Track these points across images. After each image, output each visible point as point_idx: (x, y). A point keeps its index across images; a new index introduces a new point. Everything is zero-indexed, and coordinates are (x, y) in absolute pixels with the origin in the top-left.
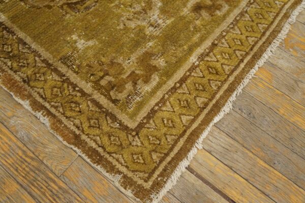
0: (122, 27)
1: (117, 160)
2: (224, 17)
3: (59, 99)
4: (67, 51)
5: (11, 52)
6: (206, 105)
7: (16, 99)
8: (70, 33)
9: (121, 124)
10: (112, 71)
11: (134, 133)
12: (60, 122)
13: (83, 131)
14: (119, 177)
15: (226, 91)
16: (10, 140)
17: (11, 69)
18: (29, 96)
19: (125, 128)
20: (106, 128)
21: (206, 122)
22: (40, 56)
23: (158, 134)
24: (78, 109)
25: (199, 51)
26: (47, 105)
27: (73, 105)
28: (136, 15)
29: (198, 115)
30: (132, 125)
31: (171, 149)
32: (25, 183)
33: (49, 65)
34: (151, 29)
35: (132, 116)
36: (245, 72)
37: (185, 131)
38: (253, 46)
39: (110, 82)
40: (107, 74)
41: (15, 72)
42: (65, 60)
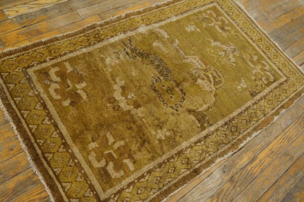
0: (234, 65)
1: (299, 88)
2: (228, 20)
3: (274, 102)
4: (248, 93)
5: (246, 120)
6: (275, 50)
7: (274, 121)
8: (236, 89)
10: (260, 77)
11: (288, 79)
16: (291, 128)
17: (257, 121)
18: (272, 115)
19: (286, 81)
21: (283, 53)
22: (250, 107)
23: (288, 71)
24: (278, 96)
26: (277, 108)
27: (276, 97)
28: (227, 56)
29: (280, 54)
30: (285, 78)
31: (294, 69)
33: (256, 103)
34: (235, 53)
35: (281, 77)
36: (260, 29)
37: (287, 61)
38: (247, 20)
39: (265, 79)
40: (261, 79)
41: (259, 120)
42: (253, 95)
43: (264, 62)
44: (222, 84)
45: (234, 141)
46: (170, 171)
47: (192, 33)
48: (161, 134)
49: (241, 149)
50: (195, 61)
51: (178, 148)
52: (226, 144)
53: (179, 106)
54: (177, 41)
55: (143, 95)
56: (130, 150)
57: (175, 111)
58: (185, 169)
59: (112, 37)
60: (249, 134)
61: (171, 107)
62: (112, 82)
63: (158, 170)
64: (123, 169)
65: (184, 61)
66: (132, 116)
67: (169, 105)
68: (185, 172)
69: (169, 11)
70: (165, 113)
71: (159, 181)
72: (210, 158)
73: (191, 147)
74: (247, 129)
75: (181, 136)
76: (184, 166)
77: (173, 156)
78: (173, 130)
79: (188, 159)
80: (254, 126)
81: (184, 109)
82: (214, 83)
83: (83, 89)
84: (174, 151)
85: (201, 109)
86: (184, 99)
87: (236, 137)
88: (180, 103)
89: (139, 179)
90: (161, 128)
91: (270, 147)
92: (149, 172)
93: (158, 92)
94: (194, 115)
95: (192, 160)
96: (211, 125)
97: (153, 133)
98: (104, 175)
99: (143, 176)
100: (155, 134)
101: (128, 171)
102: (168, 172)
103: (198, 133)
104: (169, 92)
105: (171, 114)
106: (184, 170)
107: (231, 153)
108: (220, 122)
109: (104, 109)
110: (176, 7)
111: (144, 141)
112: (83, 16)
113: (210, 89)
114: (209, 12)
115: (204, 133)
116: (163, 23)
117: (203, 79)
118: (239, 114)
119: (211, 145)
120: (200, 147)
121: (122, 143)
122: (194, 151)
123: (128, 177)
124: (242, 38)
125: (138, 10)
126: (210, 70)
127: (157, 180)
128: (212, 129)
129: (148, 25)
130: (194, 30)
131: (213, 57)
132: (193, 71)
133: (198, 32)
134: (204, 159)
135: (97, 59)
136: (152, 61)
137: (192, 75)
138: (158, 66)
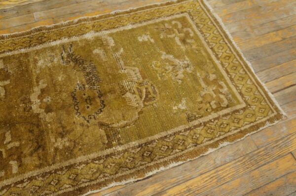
0: (180, 82)
1: (260, 119)
3: (215, 132)
4: (184, 116)
5: (168, 147)
6: (244, 71)
7: (206, 154)
8: (171, 109)
9: (242, 109)
10: (209, 100)
11: (249, 106)
12: (230, 136)
13: (240, 128)
14: (267, 123)
16: (229, 166)
17: (182, 150)
18: (207, 147)
19: (244, 109)
20: (241, 117)
21: (253, 76)
22: (180, 132)
23: (253, 97)
24: (225, 125)
26: (217, 139)
27: (222, 126)
28: (174, 71)
29: (249, 76)
30: (244, 105)
31: (262, 96)
33: (190, 129)
34: (188, 69)
35: (239, 103)
37: (255, 86)
39: (215, 103)
40: (209, 103)
41: (186, 149)
42: (189, 119)
43: (222, 83)
44: (155, 101)
45: (141, 167)
46: (52, 183)
47: (144, 43)
48: (60, 143)
49: (148, 178)
50: (132, 73)
51: (72, 161)
52: (130, 169)
53: (92, 117)
54: (122, 50)
55: (59, 100)
56: (22, 153)
57: (86, 122)
58: (69, 184)
59: (55, 40)
60: (165, 163)
61: (84, 117)
62: (35, 83)
63: (41, 179)
64: (6, 171)
65: (120, 72)
66: (39, 120)
67: (82, 115)
68: (67, 188)
69: (127, 19)
70: (74, 123)
71: (36, 191)
72: (103, 180)
73: (87, 163)
74: (165, 157)
75: (80, 149)
76: (70, 182)
77: (63, 168)
78: (74, 142)
79: (77, 175)
80: (175, 156)
81: (97, 121)
82: (145, 99)
83: (4, 87)
84: (67, 164)
85: (116, 125)
86: (101, 111)
87: (145, 164)
88: (95, 115)
89: (16, 183)
90: (62, 137)
91: (188, 183)
92: (30, 179)
93: (76, 99)
94: (105, 130)
95: (80, 177)
96: (120, 144)
97: (53, 140)
99: (22, 182)
100: (54, 141)
101: (9, 173)
102: (50, 184)
103: (102, 150)
104: (88, 101)
105: (80, 124)
106: (67, 186)
107: (132, 180)
108: (134, 143)
109: (15, 108)
110: (137, 15)
111: (39, 147)
112: (37, 19)
113: (137, 105)
114: (173, 22)
115: (109, 151)
116: (114, 31)
117: (134, 93)
118: (161, 138)
119: (111, 166)
120: (97, 166)
121: (17, 144)
122: (88, 169)
123: (6, 179)
124: (204, 54)
125: (94, 16)
126: (147, 84)
127: (34, 189)
128: (120, 148)
129: (97, 31)
130: (147, 40)
131: (157, 71)
132: (125, 83)
133: (151, 43)
134: (96, 179)
135: (31, 60)
136: (84, 68)
137: (123, 87)
138: (88, 74)
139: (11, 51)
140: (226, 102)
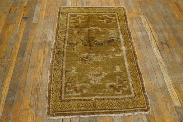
0: (87, 75)
3: (56, 79)
4: (69, 70)
5: (59, 60)
6: (83, 110)
7: (49, 71)
8: (74, 66)
9: (61, 96)
10: (72, 83)
11: (61, 101)
12: (51, 84)
13: (53, 90)
14: (48, 106)
15: (91, 113)
17: (55, 64)
18: (51, 73)
20: (57, 94)
22: (63, 66)
23: (65, 106)
24: (57, 85)
25: (98, 97)
26: (52, 78)
27: (57, 83)
28: (94, 75)
29: (78, 111)
31: (64, 112)
32: (33, 90)
33: (62, 70)
34: (93, 81)
35: (65, 97)
37: (71, 111)
38: (114, 109)
39: (69, 85)
40: (71, 83)
41: (55, 65)
42: (66, 72)
43: (79, 94)
44: (80, 62)
45: (55, 50)
48: (75, 32)
49: (51, 51)
50: (98, 58)
51: (67, 33)
52: (57, 47)
55: (92, 34)
56: (76, 23)
57: (80, 39)
59: (123, 36)
60: (53, 57)
62: (102, 29)
63: (66, 26)
65: (100, 54)
66: (86, 28)
67: (84, 39)
68: (59, 31)
69: (132, 64)
70: (81, 36)
73: (65, 36)
74: (55, 58)
75: (70, 36)
76: (61, 32)
77: (66, 31)
78: (74, 35)
80: (54, 61)
81: (79, 42)
82: (83, 59)
83: (103, 21)
85: (75, 47)
86: (83, 44)
88: (82, 42)
90: (77, 32)
91: (42, 62)
92: (67, 24)
93: (91, 38)
94: (75, 44)
96: (67, 46)
97: (77, 30)
98: (74, 16)
99: (67, 22)
101: (71, 20)
103: (68, 41)
104: (89, 41)
107: (53, 47)
108: (66, 50)
109: (93, 23)
110: (135, 69)
111: (76, 27)
112: (137, 33)
113: (81, 55)
115: (66, 42)
116: (125, 58)
117: (87, 56)
118: (63, 59)
119: (61, 42)
120: (63, 39)
121: (80, 22)
122: (63, 36)
125: (136, 52)
126: (90, 62)
127: (63, 24)
128: (66, 46)
129: (126, 51)
130: (116, 69)
131: (96, 67)
132: (93, 54)
133: (114, 71)
134: (58, 38)
135: (114, 29)
136: (105, 43)
137: (91, 53)
138: (102, 44)
139: (120, 24)
140: (68, 91)
